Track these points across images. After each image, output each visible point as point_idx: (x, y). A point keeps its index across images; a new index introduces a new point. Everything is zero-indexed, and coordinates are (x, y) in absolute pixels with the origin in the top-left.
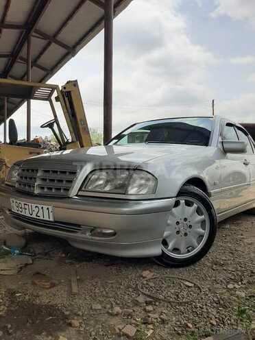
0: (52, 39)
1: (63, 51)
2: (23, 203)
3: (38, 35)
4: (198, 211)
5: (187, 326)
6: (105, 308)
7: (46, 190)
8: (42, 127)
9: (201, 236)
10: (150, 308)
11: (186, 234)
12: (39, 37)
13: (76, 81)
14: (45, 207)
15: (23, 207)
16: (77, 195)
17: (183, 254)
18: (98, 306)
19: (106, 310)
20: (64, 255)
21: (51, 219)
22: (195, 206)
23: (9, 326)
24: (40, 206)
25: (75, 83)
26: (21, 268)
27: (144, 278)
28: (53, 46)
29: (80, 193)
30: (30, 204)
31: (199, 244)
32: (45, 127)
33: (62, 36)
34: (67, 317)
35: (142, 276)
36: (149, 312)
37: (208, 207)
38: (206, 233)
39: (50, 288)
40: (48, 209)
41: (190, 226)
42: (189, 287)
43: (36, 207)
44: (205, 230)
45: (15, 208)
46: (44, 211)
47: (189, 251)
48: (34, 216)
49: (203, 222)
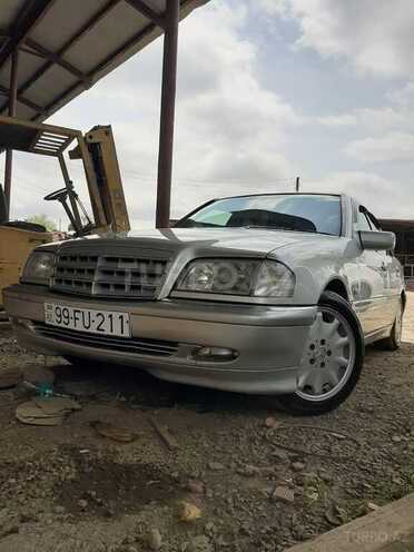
0: (54, 57)
1: (71, 78)
2: (71, 310)
3: (31, 49)
4: (341, 330)
5: (363, 486)
6: (229, 467)
7: (112, 289)
8: (47, 198)
9: (343, 368)
10: (298, 465)
11: (323, 365)
12: (31, 53)
13: (110, 126)
14: (116, 315)
15: (72, 315)
16: (168, 297)
17: (318, 394)
18: (218, 466)
19: (233, 470)
20: (123, 399)
21: (126, 334)
22: (336, 321)
23: (94, 493)
24: (106, 314)
25: (107, 130)
26: (67, 415)
27: (269, 428)
28: (55, 68)
29: (174, 294)
30: (86, 311)
31: (340, 380)
32: (53, 199)
33: (71, 55)
34: (177, 481)
35: (266, 426)
36: (300, 470)
37: (354, 324)
38: (350, 363)
39: (133, 440)
40: (121, 317)
41: (329, 353)
42: (339, 439)
43: (100, 314)
44: (348, 358)
45: (55, 317)
46: (113, 322)
47: (325, 391)
48: (93, 330)
49: (346, 347)
